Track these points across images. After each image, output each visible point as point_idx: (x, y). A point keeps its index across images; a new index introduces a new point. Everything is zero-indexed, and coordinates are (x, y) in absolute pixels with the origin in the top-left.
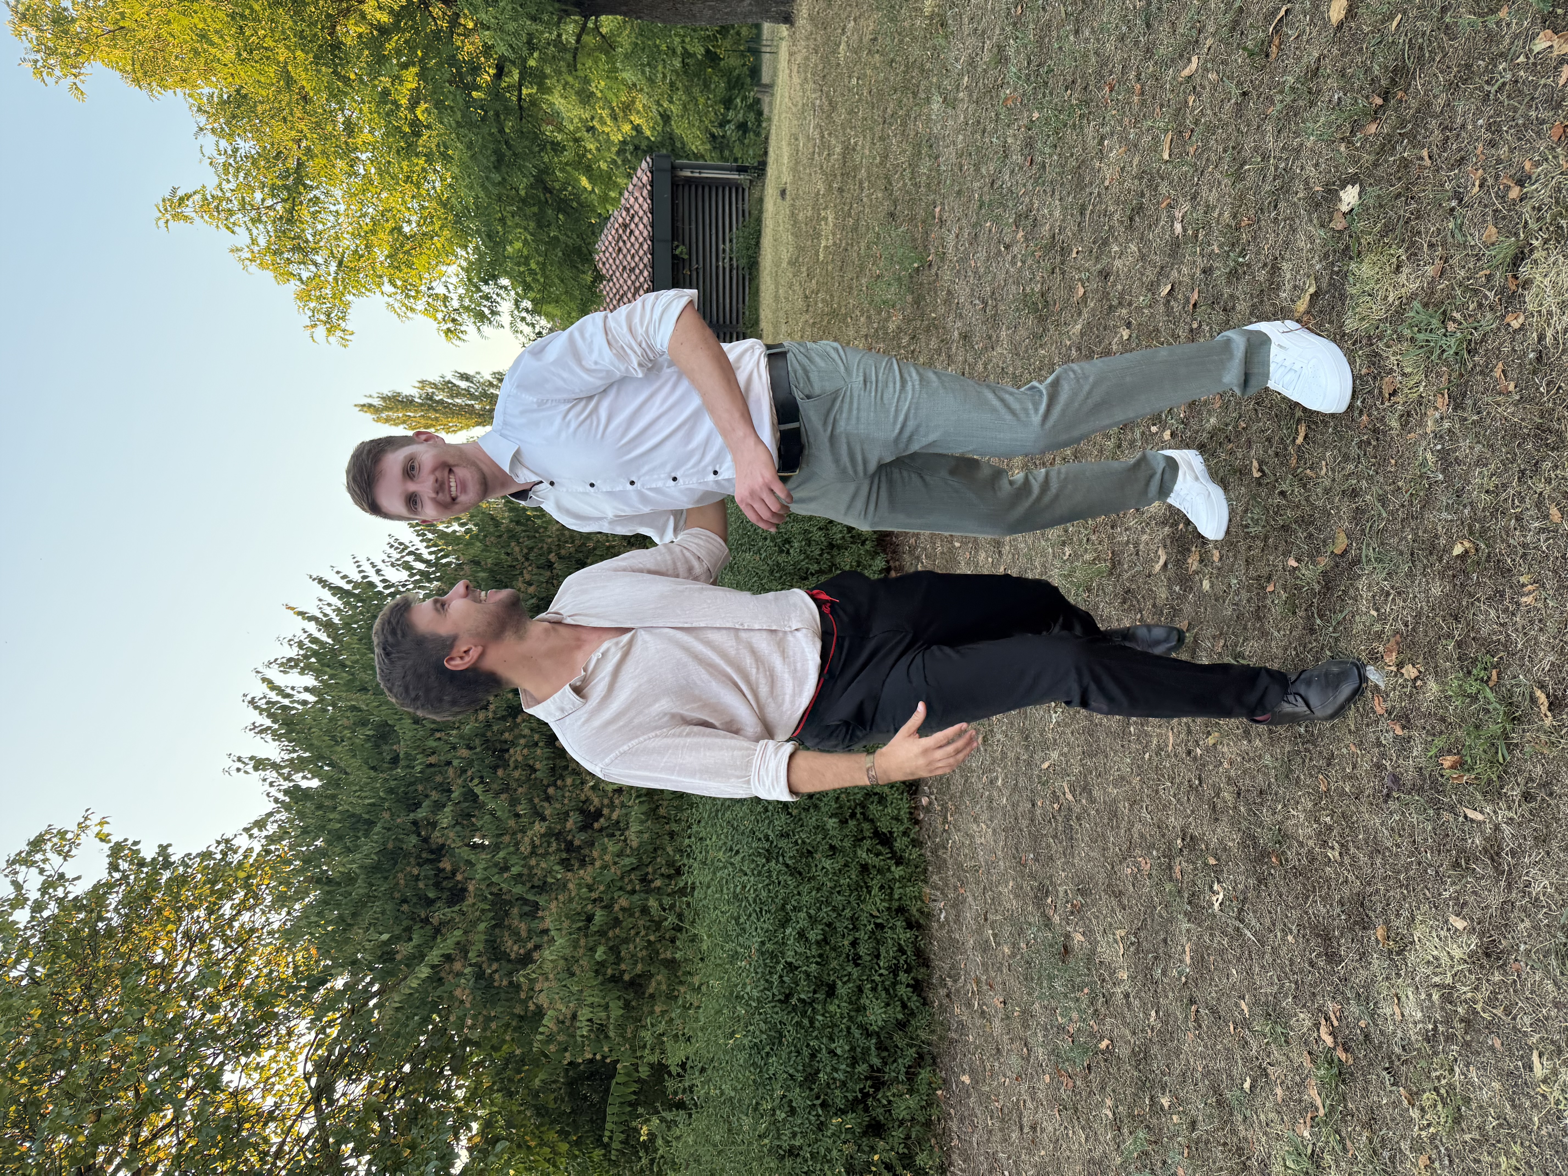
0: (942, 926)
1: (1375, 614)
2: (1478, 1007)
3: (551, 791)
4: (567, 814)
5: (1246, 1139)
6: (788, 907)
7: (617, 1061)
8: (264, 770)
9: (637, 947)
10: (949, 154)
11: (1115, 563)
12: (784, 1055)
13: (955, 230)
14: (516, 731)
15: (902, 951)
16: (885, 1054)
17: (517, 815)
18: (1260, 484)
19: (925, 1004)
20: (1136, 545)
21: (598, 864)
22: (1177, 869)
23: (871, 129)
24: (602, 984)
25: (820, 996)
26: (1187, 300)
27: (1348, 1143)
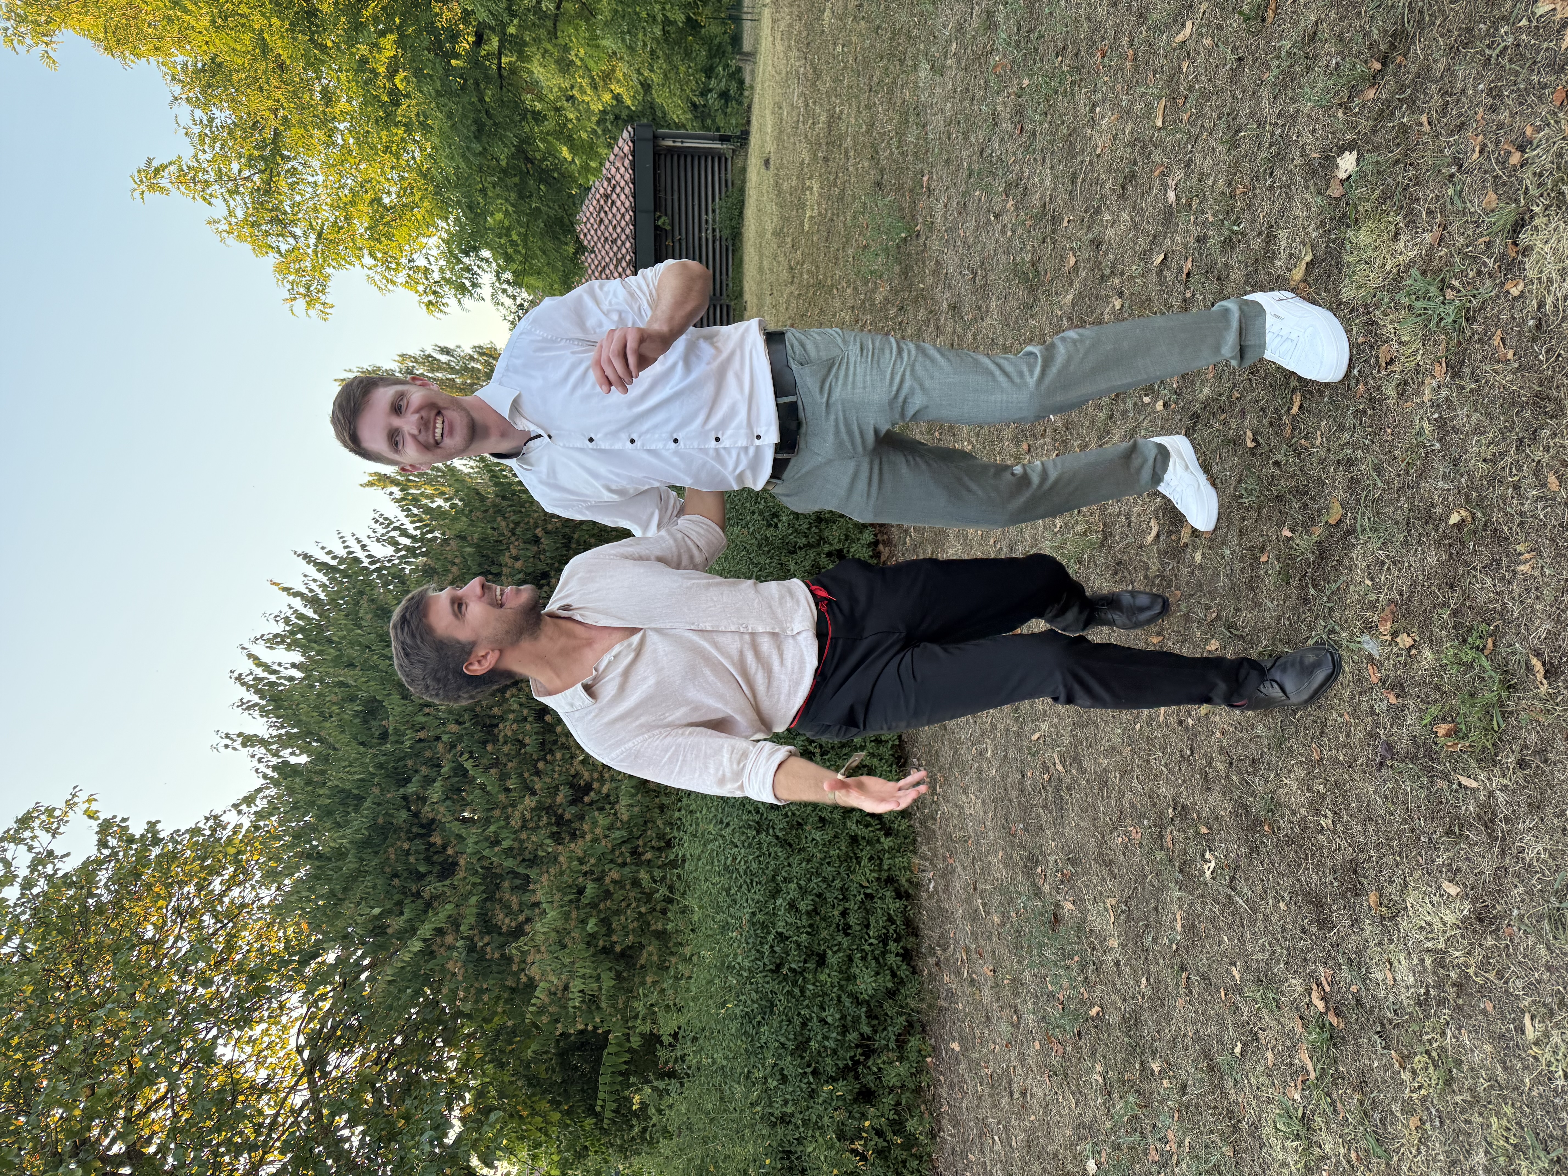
0: (931, 896)
1: (1369, 583)
2: (1471, 971)
3: (541, 765)
4: (557, 788)
5: (1236, 1103)
6: (779, 878)
7: (609, 1032)
8: (252, 746)
9: (627, 919)
10: (936, 123)
11: (1107, 535)
12: (775, 1024)
13: (943, 199)
14: (505, 706)
15: (891, 920)
16: (875, 1022)
17: (508, 790)
18: (1254, 455)
19: (914, 972)
20: (1128, 516)
21: (588, 837)
22: (1168, 838)
23: (857, 97)
24: (594, 955)
25: (810, 965)
26: (1180, 269)
27: (1339, 1106)
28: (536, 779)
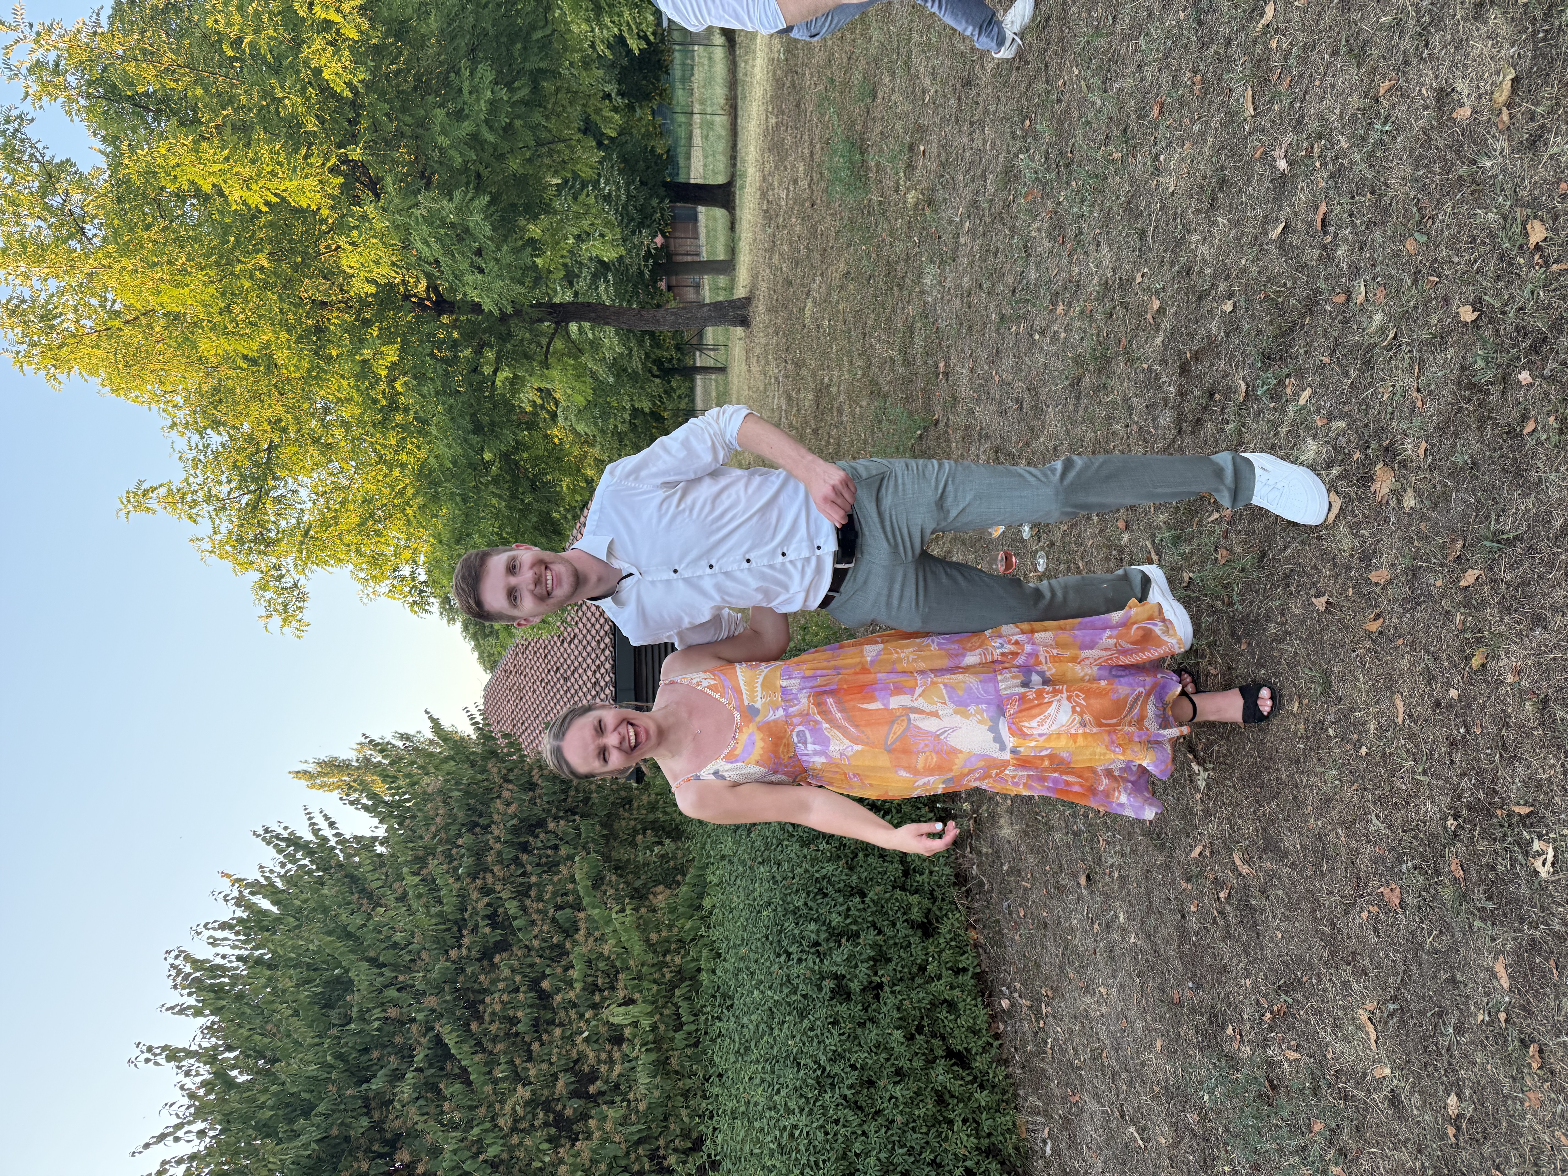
4: (555, 1077)
8: (180, 1059)
17: (496, 1082)
28: (529, 1065)
